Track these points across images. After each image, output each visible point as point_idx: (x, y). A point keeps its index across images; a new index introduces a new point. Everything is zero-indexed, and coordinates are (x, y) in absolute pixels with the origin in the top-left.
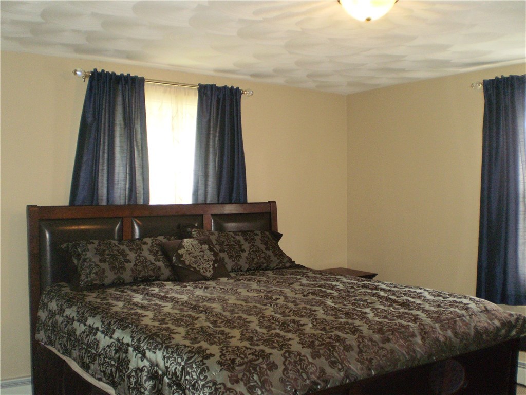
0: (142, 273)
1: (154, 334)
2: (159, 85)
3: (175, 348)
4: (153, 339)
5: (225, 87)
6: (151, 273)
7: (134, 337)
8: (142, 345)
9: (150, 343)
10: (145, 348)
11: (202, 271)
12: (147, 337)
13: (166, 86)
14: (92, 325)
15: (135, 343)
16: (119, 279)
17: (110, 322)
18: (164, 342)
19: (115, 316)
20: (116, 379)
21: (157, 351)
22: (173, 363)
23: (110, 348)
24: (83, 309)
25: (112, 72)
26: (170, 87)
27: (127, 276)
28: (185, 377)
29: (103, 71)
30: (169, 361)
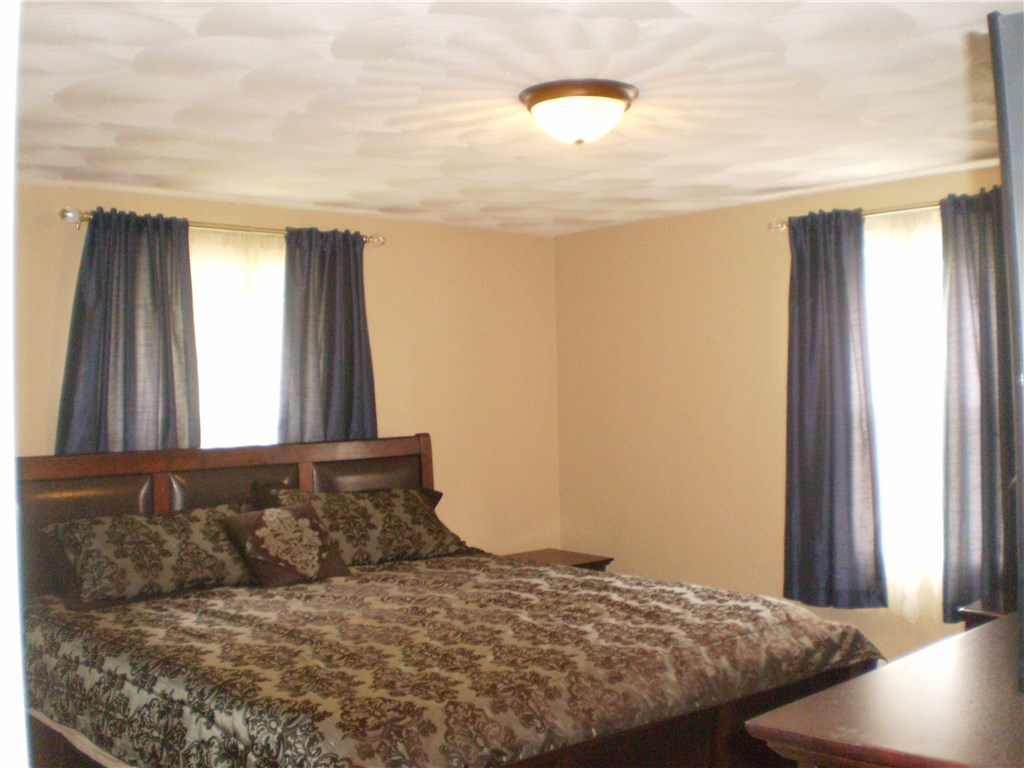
0: (192, 575)
1: (226, 683)
2: (215, 232)
3: (265, 705)
4: (225, 691)
5: (334, 233)
6: (207, 573)
7: (192, 689)
8: (207, 702)
9: (221, 698)
10: (213, 707)
11: (299, 566)
12: (215, 689)
13: (228, 234)
14: (113, 670)
15: (194, 699)
16: (151, 585)
17: (147, 665)
18: (246, 696)
19: (153, 654)
20: (162, 762)
21: (234, 711)
22: (263, 729)
23: (149, 709)
24: (95, 644)
25: (130, 212)
26: (234, 234)
27: (166, 580)
28: (284, 751)
29: (114, 210)
30: (256, 727)
